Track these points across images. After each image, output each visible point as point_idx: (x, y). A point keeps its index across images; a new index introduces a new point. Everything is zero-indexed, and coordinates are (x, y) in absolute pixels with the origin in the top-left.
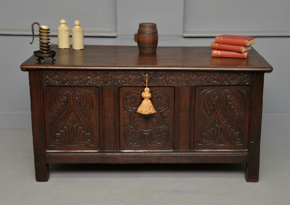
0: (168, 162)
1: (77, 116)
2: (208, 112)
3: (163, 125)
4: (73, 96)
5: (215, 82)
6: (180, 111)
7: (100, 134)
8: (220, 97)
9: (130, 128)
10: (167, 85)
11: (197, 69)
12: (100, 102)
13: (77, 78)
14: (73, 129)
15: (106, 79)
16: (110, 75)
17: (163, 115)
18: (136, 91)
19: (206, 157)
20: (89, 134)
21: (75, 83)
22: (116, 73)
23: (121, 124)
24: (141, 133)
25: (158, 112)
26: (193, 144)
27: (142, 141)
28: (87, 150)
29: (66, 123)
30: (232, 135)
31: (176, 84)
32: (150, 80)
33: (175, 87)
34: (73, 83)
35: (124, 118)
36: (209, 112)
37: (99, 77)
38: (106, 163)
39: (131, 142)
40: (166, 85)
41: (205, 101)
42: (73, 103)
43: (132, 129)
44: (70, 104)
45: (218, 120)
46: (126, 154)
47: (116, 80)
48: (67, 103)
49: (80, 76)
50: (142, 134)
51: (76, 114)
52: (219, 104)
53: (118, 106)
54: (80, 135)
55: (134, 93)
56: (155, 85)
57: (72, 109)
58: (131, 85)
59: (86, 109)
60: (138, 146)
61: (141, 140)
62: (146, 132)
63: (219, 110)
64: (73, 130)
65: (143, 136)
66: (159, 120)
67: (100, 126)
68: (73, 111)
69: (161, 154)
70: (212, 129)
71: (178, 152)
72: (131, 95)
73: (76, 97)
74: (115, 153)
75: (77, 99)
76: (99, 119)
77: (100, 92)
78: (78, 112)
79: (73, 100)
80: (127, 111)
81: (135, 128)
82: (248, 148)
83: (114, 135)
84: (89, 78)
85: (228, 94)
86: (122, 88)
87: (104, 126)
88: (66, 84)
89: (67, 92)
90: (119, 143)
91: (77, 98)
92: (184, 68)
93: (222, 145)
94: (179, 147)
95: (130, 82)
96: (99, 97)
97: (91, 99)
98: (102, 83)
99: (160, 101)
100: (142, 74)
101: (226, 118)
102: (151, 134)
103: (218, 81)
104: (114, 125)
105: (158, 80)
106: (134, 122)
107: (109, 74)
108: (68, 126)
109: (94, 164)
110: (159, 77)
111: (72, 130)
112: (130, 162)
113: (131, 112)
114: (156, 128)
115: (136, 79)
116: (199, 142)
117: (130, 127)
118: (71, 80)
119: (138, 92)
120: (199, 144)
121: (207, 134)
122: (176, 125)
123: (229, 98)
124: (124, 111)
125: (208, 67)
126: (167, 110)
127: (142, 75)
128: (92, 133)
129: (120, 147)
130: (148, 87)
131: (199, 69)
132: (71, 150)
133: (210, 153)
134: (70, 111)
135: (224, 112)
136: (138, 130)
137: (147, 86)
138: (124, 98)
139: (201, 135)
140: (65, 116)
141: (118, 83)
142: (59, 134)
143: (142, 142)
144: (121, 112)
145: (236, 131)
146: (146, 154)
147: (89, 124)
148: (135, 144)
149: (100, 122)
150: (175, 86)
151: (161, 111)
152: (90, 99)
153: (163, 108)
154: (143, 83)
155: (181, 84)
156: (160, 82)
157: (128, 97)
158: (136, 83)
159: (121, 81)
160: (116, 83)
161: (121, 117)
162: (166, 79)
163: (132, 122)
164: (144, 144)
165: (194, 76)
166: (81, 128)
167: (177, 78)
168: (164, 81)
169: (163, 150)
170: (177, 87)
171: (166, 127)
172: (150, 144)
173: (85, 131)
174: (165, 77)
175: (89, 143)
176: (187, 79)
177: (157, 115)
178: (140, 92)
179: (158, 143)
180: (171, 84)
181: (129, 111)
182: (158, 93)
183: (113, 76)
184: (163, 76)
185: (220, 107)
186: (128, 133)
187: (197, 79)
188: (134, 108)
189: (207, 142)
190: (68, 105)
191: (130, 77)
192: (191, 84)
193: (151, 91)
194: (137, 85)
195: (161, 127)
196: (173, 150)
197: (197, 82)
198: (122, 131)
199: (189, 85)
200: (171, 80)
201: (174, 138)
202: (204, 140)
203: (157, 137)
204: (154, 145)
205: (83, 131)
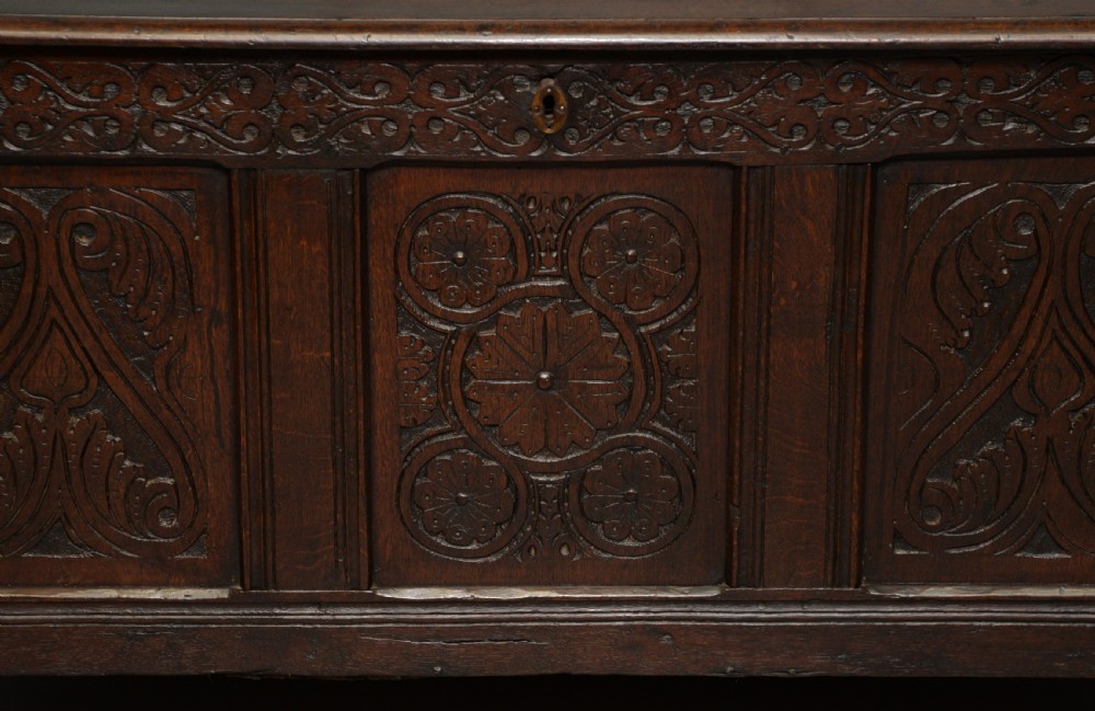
0: (691, 671)
1: (91, 360)
2: (959, 333)
3: (657, 425)
4: (59, 228)
5: (1009, 126)
6: (769, 327)
7: (244, 483)
8: (1042, 231)
9: (435, 440)
10: (686, 156)
11: (888, 38)
12: (238, 269)
13: (86, 105)
14: (64, 449)
15: (279, 111)
16: (300, 88)
17: (659, 355)
18: (475, 193)
19: (944, 633)
20: (170, 481)
21: (68, 138)
22: (347, 76)
23: (379, 414)
24: (509, 479)
25: (621, 336)
26: (855, 550)
27: (521, 529)
28: (158, 585)
29: (15, 411)
31: (744, 146)
32: (572, 116)
33: (741, 167)
35: (396, 373)
36: (966, 334)
37: (227, 102)
38: (279, 670)
39: (441, 532)
40: (675, 151)
41: (939, 259)
42: (62, 271)
43: (449, 451)
44: (36, 283)
45: (1031, 386)
46: (412, 613)
47: (344, 122)
48: (23, 276)
49: (102, 94)
50: (519, 481)
51: (78, 350)
52: (1038, 283)
53: (358, 298)
54: (107, 491)
55: (462, 207)
56: (605, 156)
57: (54, 312)
58: (445, 156)
59: (148, 317)
60: (492, 559)
61: (509, 520)
62: (546, 468)
63: (1039, 322)
64: (66, 458)
65: (523, 492)
66: (632, 386)
67: (243, 428)
68: (62, 330)
69: (641, 612)
70: (989, 447)
71: (758, 601)
72: (442, 218)
73: (82, 234)
74: (343, 611)
75: (87, 250)
76: (236, 385)
77: (236, 203)
78: (96, 338)
79: (59, 252)
80: (415, 330)
81: (470, 443)
83: (336, 488)
84: (162, 104)
86: (386, 174)
87: (266, 426)
88: (13, 148)
89: (18, 199)
90: (364, 542)
91: (85, 242)
92: (798, 39)
93: (1057, 555)
94: (762, 572)
95: (436, 131)
96: (232, 232)
97: (176, 248)
98: (249, 138)
99: (634, 259)
100: (517, 79)
101: (1081, 375)
102: (578, 480)
103: (1029, 122)
104: (333, 424)
105: (621, 123)
106: (466, 399)
107: (296, 77)
108: (28, 428)
109: (202, 679)
110: (633, 100)
111: (53, 455)
112: (440, 663)
113: (444, 333)
114: (613, 445)
115: (479, 115)
116: (898, 538)
117: (440, 439)
118: (45, 120)
119: (491, 201)
120: (899, 552)
121: (956, 480)
122: (742, 422)
124: (400, 326)
125: (962, 26)
126: (685, 319)
127: (514, 85)
128: (189, 474)
129: (376, 572)
131: (903, 39)
132: (51, 584)
133: (970, 612)
134: (38, 328)
135: (1073, 329)
136: (494, 459)
138: (397, 244)
139: (914, 489)
141: (357, 140)
143: (515, 537)
144: (379, 334)
146: (544, 612)
147: (166, 413)
148: (474, 546)
149: (242, 402)
150: (738, 163)
151: (643, 330)
152: (173, 248)
153: (656, 305)
154: (523, 139)
155: (776, 147)
156: (638, 132)
157: (426, 233)
158: (479, 137)
159: (377, 130)
160: (346, 138)
161: (380, 373)
162: (677, 115)
163: (450, 403)
164: (529, 551)
165: (866, 91)
166: (118, 439)
167: (753, 105)
168: (664, 124)
169: (655, 587)
170: (749, 168)
171: (679, 436)
172: (569, 550)
173: (139, 462)
174: (670, 95)
175: (171, 540)
176: (820, 114)
177: (620, 356)
178: (506, 202)
179: (622, 540)
180: (714, 149)
181: (431, 328)
182: (623, 209)
183: (325, 92)
184: (659, 92)
185: (1045, 302)
186: (426, 475)
187: (892, 109)
188: (467, 309)
189: (953, 533)
190: (28, 289)
191: (435, 96)
192: (843, 148)
193: (578, 196)
194: (483, 154)
195: (641, 435)
196: (724, 584)
197: (887, 134)
198: (386, 462)
199: (830, 151)
200: (710, 121)
201: (731, 506)
202: (934, 523)
203: (616, 500)
204: (596, 552)
205: (131, 460)
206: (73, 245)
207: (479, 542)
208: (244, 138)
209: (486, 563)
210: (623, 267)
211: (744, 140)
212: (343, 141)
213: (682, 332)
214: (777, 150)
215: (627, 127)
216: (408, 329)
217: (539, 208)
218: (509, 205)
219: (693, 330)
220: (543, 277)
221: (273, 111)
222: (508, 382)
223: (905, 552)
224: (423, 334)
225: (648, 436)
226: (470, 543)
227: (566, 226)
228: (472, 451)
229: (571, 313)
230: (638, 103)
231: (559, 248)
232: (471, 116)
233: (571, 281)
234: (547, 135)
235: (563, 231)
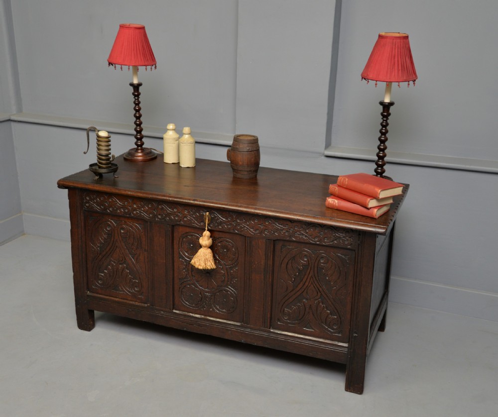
0: (235, 340)
1: (123, 255)
2: (292, 279)
3: (230, 287)
4: (118, 228)
5: (301, 237)
6: (252, 271)
7: (149, 284)
8: (310, 260)
10: (234, 232)
11: (274, 214)
12: (149, 241)
14: (119, 271)
15: (156, 211)
16: (161, 207)
17: (230, 272)
18: (195, 233)
19: (287, 343)
20: (137, 281)
21: (119, 211)
22: (169, 206)
23: (175, 275)
25: (222, 267)
26: (269, 321)
27: (203, 303)
28: (135, 301)
29: (110, 262)
30: (326, 319)
32: (211, 220)
33: (246, 237)
34: (117, 210)
37: (147, 208)
39: (187, 301)
40: (232, 231)
41: (288, 262)
42: (118, 237)
43: (189, 285)
45: (307, 293)
46: (180, 316)
47: (168, 215)
48: (112, 236)
49: (125, 203)
50: (202, 293)
51: (121, 252)
52: (309, 271)
53: (171, 251)
54: (126, 280)
55: (192, 236)
56: (218, 230)
57: (117, 244)
58: (188, 225)
59: (133, 248)
60: (197, 309)
61: (200, 301)
62: (208, 292)
63: (309, 279)
64: (119, 273)
66: (225, 278)
67: (149, 273)
68: (118, 248)
69: (225, 325)
70: (298, 304)
71: (248, 328)
74: (168, 313)
75: (123, 233)
76: (148, 264)
77: (148, 228)
78: (124, 251)
79: (118, 233)
80: (182, 259)
81: (193, 284)
82: (348, 342)
83: (166, 288)
84: (135, 207)
85: (322, 257)
86: (177, 227)
87: (153, 273)
89: (112, 222)
90: (172, 300)
91: (122, 231)
92: (256, 211)
93: (311, 330)
94: (249, 322)
95: (185, 219)
96: (148, 234)
98: (151, 216)
99: (225, 252)
100: (201, 211)
101: (318, 292)
102: (214, 296)
103: (305, 236)
104: (165, 275)
105: (221, 223)
106: (192, 275)
107: (160, 205)
108: (112, 266)
111: (117, 272)
113: (188, 261)
116: (279, 320)
117: (187, 282)
118: (115, 207)
119: (197, 235)
120: (279, 323)
121: (291, 310)
123: (322, 263)
124: (180, 258)
125: (291, 214)
126: (235, 266)
129: (174, 306)
130: (208, 230)
131: (277, 215)
133: (292, 339)
134: (114, 247)
135: (316, 282)
136: (197, 288)
137: (206, 228)
139: (282, 310)
140: (109, 252)
141: (170, 219)
142: (103, 275)
145: (331, 314)
148: (194, 305)
149: (149, 268)
150: (245, 235)
151: (227, 267)
152: (138, 235)
153: (230, 262)
154: (202, 224)
157: (185, 240)
158: (194, 222)
159: (174, 218)
161: (175, 266)
162: (233, 224)
163: (189, 275)
165: (271, 224)
168: (230, 225)
169: (229, 321)
170: (248, 237)
171: (234, 291)
172: (212, 310)
175: (137, 293)
176: (262, 228)
179: (223, 310)
180: (240, 232)
181: (186, 259)
182: (223, 241)
183: (165, 209)
184: (229, 218)
185: (310, 275)
186: (184, 289)
189: (290, 321)
190: (113, 239)
191: (185, 212)
192: (267, 236)
194: (194, 226)
196: (242, 323)
197: (276, 234)
198: (177, 285)
199: (264, 236)
203: (222, 301)
205: (131, 276)
206: (120, 231)
210: (223, 253)
211: (246, 231)
212: (168, 219)
213: (235, 269)
219: (237, 268)
225: (228, 289)
230: (225, 220)
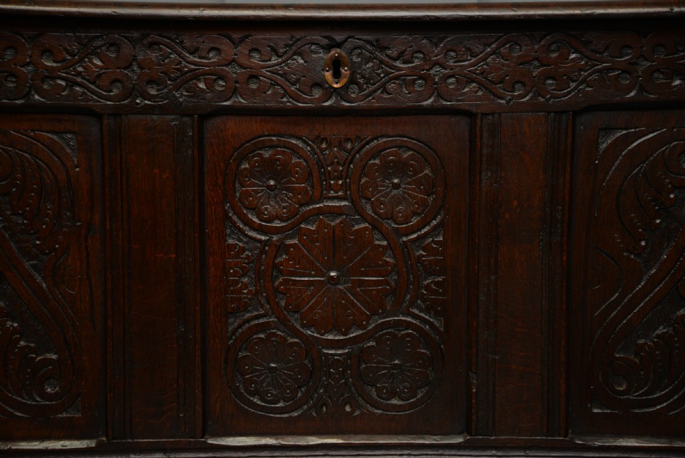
3: (416, 312)
5: (677, 83)
6: (497, 235)
9: (253, 323)
11: (588, 10)
15: (138, 71)
16: (154, 53)
17: (416, 258)
18: (283, 135)
20: (54, 357)
22: (187, 43)
23: (212, 302)
24: (308, 352)
25: (389, 243)
26: (563, 408)
27: (316, 391)
31: (480, 98)
32: (353, 75)
33: (476, 114)
35: (225, 271)
36: (643, 243)
37: (99, 63)
40: (429, 102)
41: (622, 186)
43: (264, 330)
46: (234, 456)
50: (315, 354)
53: (197, 213)
55: (273, 146)
58: (261, 106)
59: (40, 230)
60: (295, 414)
62: (334, 344)
65: (317, 364)
66: (397, 282)
69: (405, 454)
70: (661, 330)
71: (491, 448)
72: (258, 155)
74: (183, 456)
77: (106, 141)
80: (240, 240)
81: (279, 324)
83: (179, 359)
84: (49, 64)
86: (218, 120)
87: (127, 311)
90: (199, 401)
92: (521, 12)
94: (493, 424)
95: (254, 86)
97: (61, 177)
98: (115, 91)
99: (398, 186)
106: (276, 291)
107: (151, 45)
110: (398, 64)
113: (260, 241)
114: (383, 326)
115: (284, 75)
117: (256, 321)
119: (294, 141)
120: (595, 411)
124: (226, 235)
125: (645, 2)
126: (435, 231)
127: (311, 52)
128: (69, 351)
129: (206, 424)
131: (600, 11)
138: (226, 173)
143: (311, 397)
144: (212, 242)
146: (332, 454)
153: (414, 220)
154: (317, 93)
155: (503, 99)
156: (401, 87)
157: (247, 166)
158: (286, 91)
159: (210, 85)
160: (187, 92)
161: (213, 272)
162: (430, 75)
163: (264, 294)
164: (322, 408)
165: (569, 56)
166: (16, 325)
167: (485, 67)
168: (420, 82)
169: (414, 436)
170: (483, 114)
171: (431, 320)
172: (351, 407)
173: (32, 343)
174: (424, 59)
175: (54, 403)
176: (534, 74)
177: (388, 259)
178: (305, 142)
179: (390, 400)
180: (457, 101)
181: (251, 238)
182: (390, 148)
183: (172, 56)
184: (417, 57)
186: (246, 350)
187: (588, 70)
188: (277, 223)
189: (635, 396)
191: (252, 60)
192: (552, 100)
193: (358, 137)
194: (288, 104)
195: (403, 318)
196: (465, 434)
197: (583, 89)
198: (217, 340)
199: (541, 102)
200: (454, 79)
201: (470, 373)
202: (621, 389)
203: (385, 368)
204: (370, 409)
205: (25, 341)
207: (285, 401)
208: (111, 92)
209: (290, 417)
210: (390, 192)
211: (480, 93)
212: (186, 93)
213: (433, 241)
214: (503, 101)
215: (394, 83)
216: (233, 238)
217: (330, 146)
218: (308, 145)
219: (441, 239)
220: (333, 198)
221: (133, 71)
222: (306, 279)
223: (600, 411)
224: (245, 243)
225: (408, 319)
226: (278, 402)
227: (348, 160)
228: (280, 331)
229: (353, 226)
230: (402, 66)
231: (344, 178)
232: (279, 75)
233: (352, 202)
234: (335, 89)
235: (347, 165)
